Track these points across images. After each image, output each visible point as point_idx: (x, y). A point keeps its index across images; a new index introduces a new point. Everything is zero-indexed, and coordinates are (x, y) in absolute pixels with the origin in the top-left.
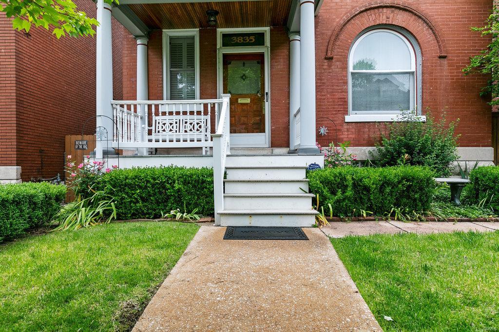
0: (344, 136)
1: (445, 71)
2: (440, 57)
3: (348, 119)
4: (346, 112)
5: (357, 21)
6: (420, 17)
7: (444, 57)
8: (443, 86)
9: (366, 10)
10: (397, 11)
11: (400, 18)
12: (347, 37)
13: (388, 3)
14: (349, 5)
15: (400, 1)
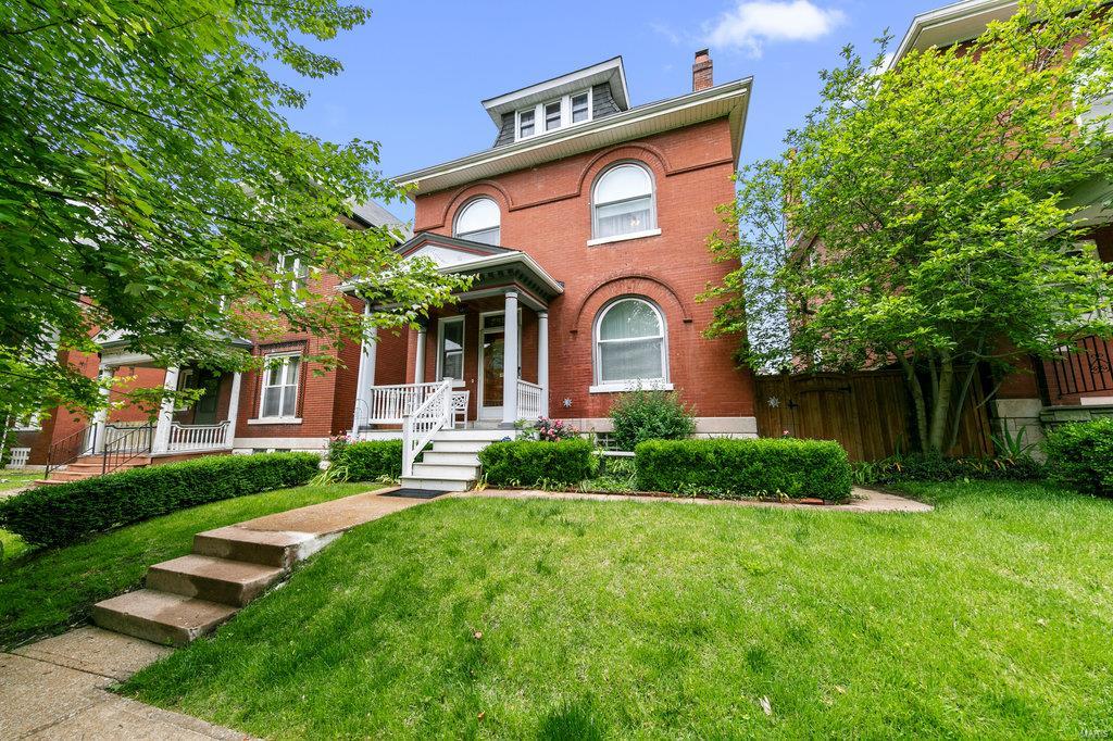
0: (590, 407)
1: (693, 335)
2: (685, 322)
3: (593, 389)
4: (591, 383)
5: (599, 294)
6: (661, 284)
7: (691, 321)
8: (691, 351)
9: (607, 283)
10: (637, 281)
11: (641, 287)
12: (590, 310)
13: (627, 273)
14: (591, 280)
15: (640, 271)
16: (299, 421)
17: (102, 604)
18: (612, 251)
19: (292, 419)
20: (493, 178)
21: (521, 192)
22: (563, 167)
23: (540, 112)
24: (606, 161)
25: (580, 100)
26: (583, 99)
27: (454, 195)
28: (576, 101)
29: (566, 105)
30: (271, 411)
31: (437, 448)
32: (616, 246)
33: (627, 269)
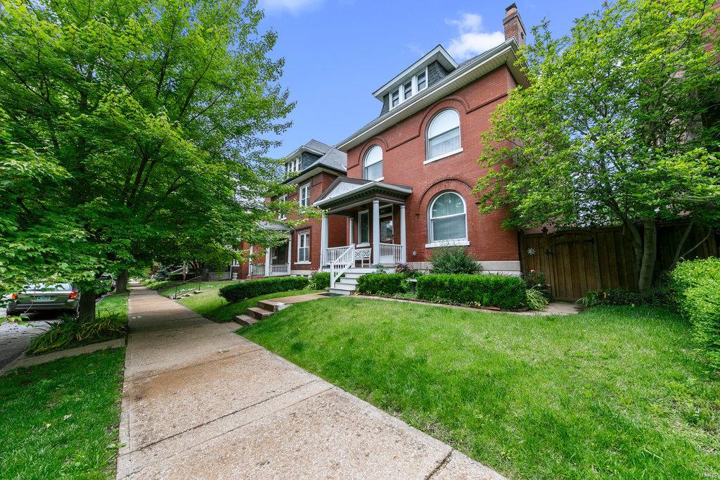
0: (426, 256)
2: (477, 203)
3: (427, 246)
4: (427, 242)
5: (429, 192)
6: (463, 182)
7: (479, 203)
9: (433, 185)
10: (450, 182)
11: (452, 185)
12: (425, 202)
13: (444, 178)
14: (426, 184)
15: (451, 175)
16: (310, 263)
17: (237, 317)
18: (436, 165)
19: (308, 262)
20: (378, 135)
21: (392, 139)
22: (411, 121)
23: (401, 90)
24: (433, 112)
25: (421, 76)
26: (423, 75)
27: (362, 147)
28: (419, 78)
29: (414, 81)
30: (302, 259)
31: (347, 276)
32: (439, 162)
33: (444, 175)
